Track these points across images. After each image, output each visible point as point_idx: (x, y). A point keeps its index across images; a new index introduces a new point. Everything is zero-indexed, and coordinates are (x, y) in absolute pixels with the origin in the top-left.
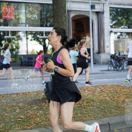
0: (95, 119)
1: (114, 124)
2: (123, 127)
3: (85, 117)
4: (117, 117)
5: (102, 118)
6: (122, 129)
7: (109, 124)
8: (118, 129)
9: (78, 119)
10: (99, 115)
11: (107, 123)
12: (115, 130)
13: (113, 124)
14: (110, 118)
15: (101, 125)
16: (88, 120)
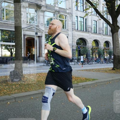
3: (30, 89)
5: (38, 90)
7: (42, 92)
9: (26, 90)
10: (37, 88)
14: (43, 89)
15: (38, 93)
16: (31, 91)
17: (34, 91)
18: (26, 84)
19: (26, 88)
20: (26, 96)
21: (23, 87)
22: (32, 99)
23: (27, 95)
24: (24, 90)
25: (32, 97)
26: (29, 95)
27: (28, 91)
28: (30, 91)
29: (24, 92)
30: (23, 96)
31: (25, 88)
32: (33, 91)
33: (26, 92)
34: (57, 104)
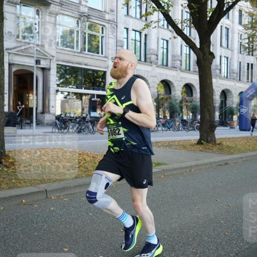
0: (31, 186)
1: (52, 191)
2: (61, 194)
3: (20, 183)
4: (56, 183)
5: (39, 184)
6: (60, 196)
7: (46, 190)
8: (56, 197)
9: (12, 185)
10: (36, 181)
11: (44, 190)
12: (53, 198)
13: (50, 191)
14: (48, 184)
15: (37, 192)
16: (23, 187)
17: (28, 186)
18: (11, 172)
19: (11, 180)
20: (10, 197)
21: (4, 178)
22: (25, 204)
23: (13, 195)
24: (6, 184)
25: (24, 201)
26: (16, 196)
27: (14, 188)
28: (19, 187)
29: (7, 189)
30: (4, 198)
31: (9, 180)
32: (27, 188)
33: (10, 188)
34: (77, 214)
